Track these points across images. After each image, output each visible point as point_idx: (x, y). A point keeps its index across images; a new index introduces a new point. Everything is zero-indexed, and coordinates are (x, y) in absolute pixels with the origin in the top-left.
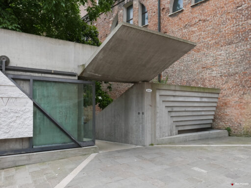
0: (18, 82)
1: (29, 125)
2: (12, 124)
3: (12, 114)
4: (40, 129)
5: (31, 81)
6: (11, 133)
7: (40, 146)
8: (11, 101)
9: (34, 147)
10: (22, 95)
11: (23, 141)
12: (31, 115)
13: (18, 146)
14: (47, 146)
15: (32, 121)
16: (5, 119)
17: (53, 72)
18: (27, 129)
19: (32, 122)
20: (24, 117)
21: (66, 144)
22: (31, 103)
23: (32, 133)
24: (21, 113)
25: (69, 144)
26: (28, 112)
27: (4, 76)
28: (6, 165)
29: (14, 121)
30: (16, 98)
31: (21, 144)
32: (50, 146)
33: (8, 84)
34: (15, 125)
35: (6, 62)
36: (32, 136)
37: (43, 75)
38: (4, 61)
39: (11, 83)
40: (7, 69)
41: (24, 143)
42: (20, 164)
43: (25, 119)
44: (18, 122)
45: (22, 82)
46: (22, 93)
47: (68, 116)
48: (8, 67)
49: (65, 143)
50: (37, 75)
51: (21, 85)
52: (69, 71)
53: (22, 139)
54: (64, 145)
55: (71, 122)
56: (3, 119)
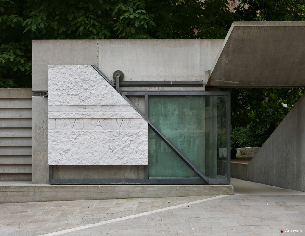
0: (133, 99)
1: (143, 151)
2: (126, 149)
3: (126, 138)
4: (157, 157)
5: (147, 97)
6: (125, 159)
7: (157, 178)
8: (125, 122)
9: (150, 178)
10: (136, 115)
11: (138, 170)
12: (145, 139)
13: (132, 176)
14: (164, 178)
15: (147, 145)
16: (119, 143)
17: (172, 84)
18: (141, 156)
19: (146, 148)
20: (138, 141)
21: (189, 178)
22: (145, 124)
23: (147, 160)
24: (135, 136)
25: (192, 178)
26: (143, 135)
27: (118, 94)
28: (121, 194)
29: (128, 146)
30: (130, 119)
31: (136, 173)
32: (168, 178)
33: (122, 103)
34: (129, 150)
35: (120, 78)
36: (147, 164)
37: (161, 89)
38: (118, 77)
39: (125, 102)
40: (121, 86)
41: (139, 172)
42: (134, 196)
43: (139, 144)
44: (132, 146)
45: (137, 99)
46: (136, 112)
47: (192, 141)
48: (122, 84)
49: (187, 177)
50: (153, 89)
51: (136, 103)
52: (194, 80)
53: (137, 168)
54: (186, 179)
55: (196, 149)
56: (117, 143)
